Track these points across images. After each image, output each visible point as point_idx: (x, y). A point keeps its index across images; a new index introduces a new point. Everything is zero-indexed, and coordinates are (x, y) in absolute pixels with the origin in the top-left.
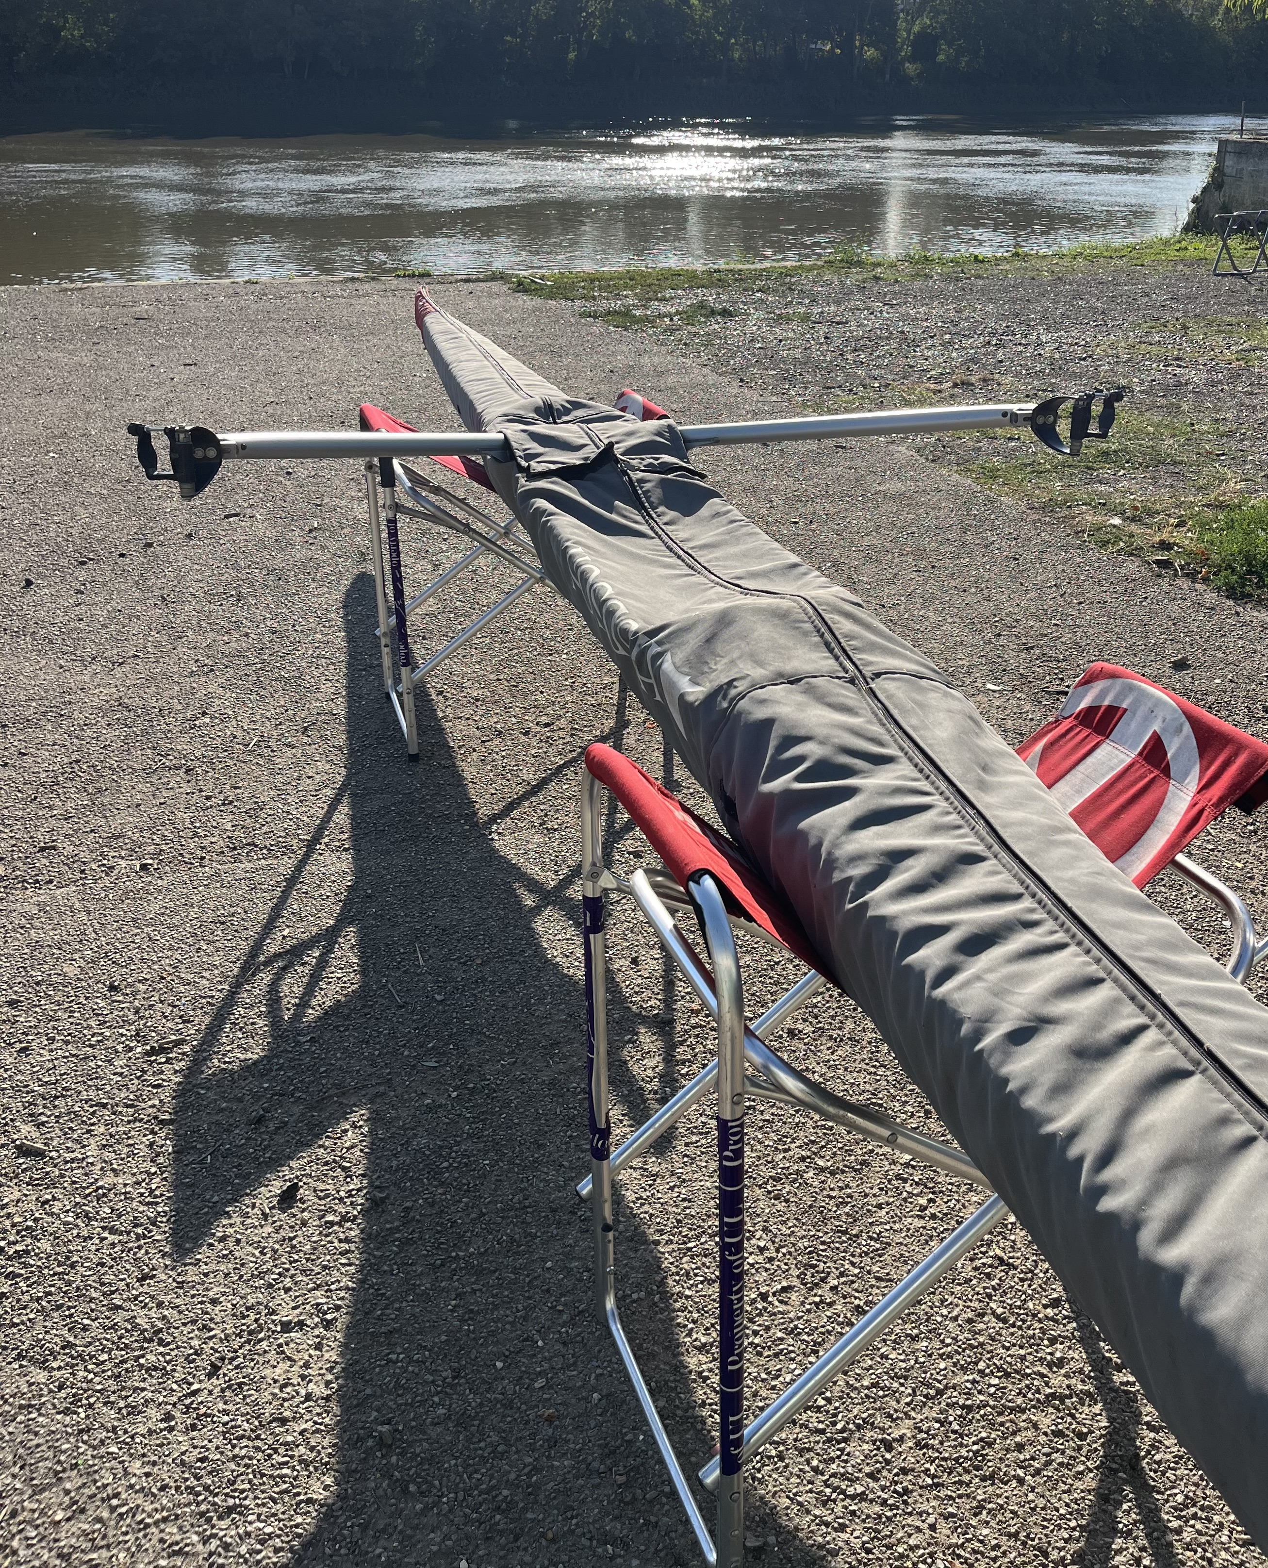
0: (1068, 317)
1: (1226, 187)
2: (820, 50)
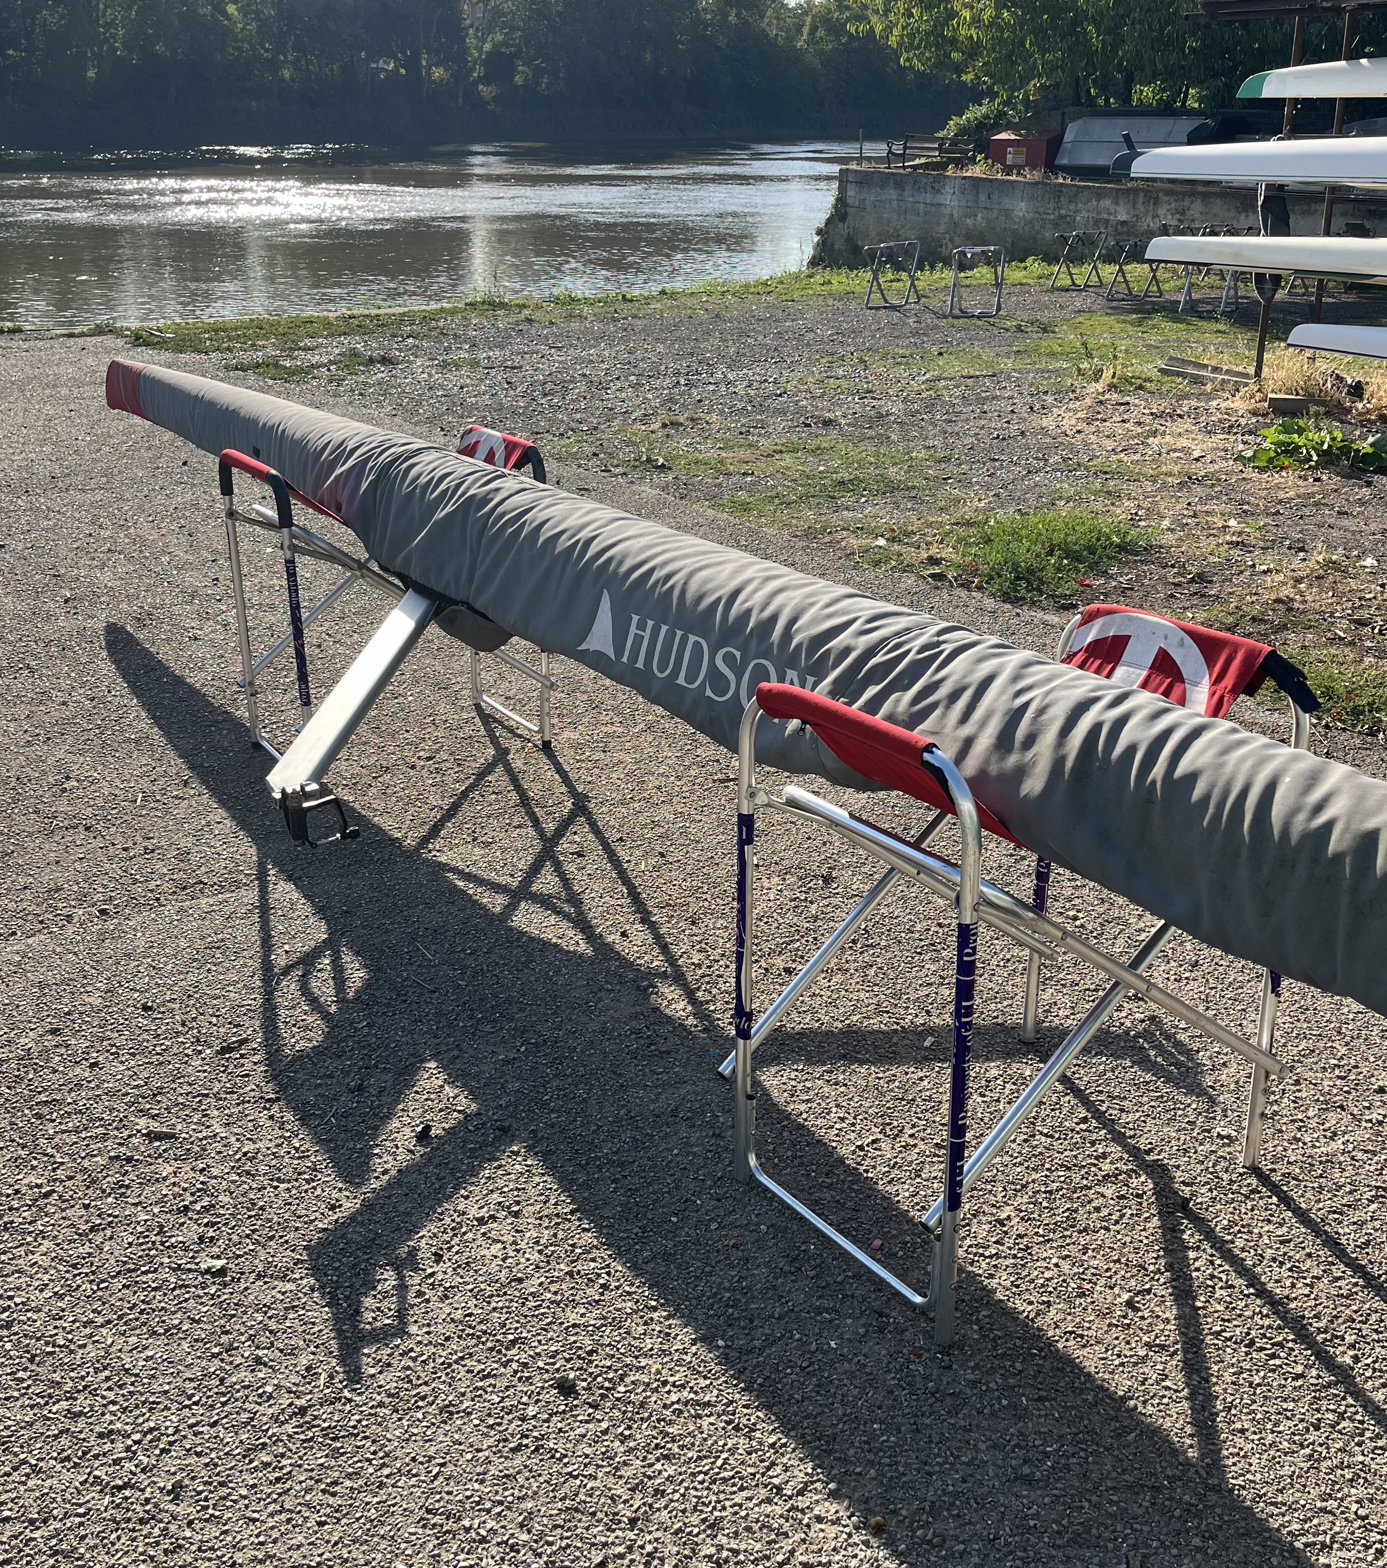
0: (744, 355)
1: (850, 218)
2: (383, 70)
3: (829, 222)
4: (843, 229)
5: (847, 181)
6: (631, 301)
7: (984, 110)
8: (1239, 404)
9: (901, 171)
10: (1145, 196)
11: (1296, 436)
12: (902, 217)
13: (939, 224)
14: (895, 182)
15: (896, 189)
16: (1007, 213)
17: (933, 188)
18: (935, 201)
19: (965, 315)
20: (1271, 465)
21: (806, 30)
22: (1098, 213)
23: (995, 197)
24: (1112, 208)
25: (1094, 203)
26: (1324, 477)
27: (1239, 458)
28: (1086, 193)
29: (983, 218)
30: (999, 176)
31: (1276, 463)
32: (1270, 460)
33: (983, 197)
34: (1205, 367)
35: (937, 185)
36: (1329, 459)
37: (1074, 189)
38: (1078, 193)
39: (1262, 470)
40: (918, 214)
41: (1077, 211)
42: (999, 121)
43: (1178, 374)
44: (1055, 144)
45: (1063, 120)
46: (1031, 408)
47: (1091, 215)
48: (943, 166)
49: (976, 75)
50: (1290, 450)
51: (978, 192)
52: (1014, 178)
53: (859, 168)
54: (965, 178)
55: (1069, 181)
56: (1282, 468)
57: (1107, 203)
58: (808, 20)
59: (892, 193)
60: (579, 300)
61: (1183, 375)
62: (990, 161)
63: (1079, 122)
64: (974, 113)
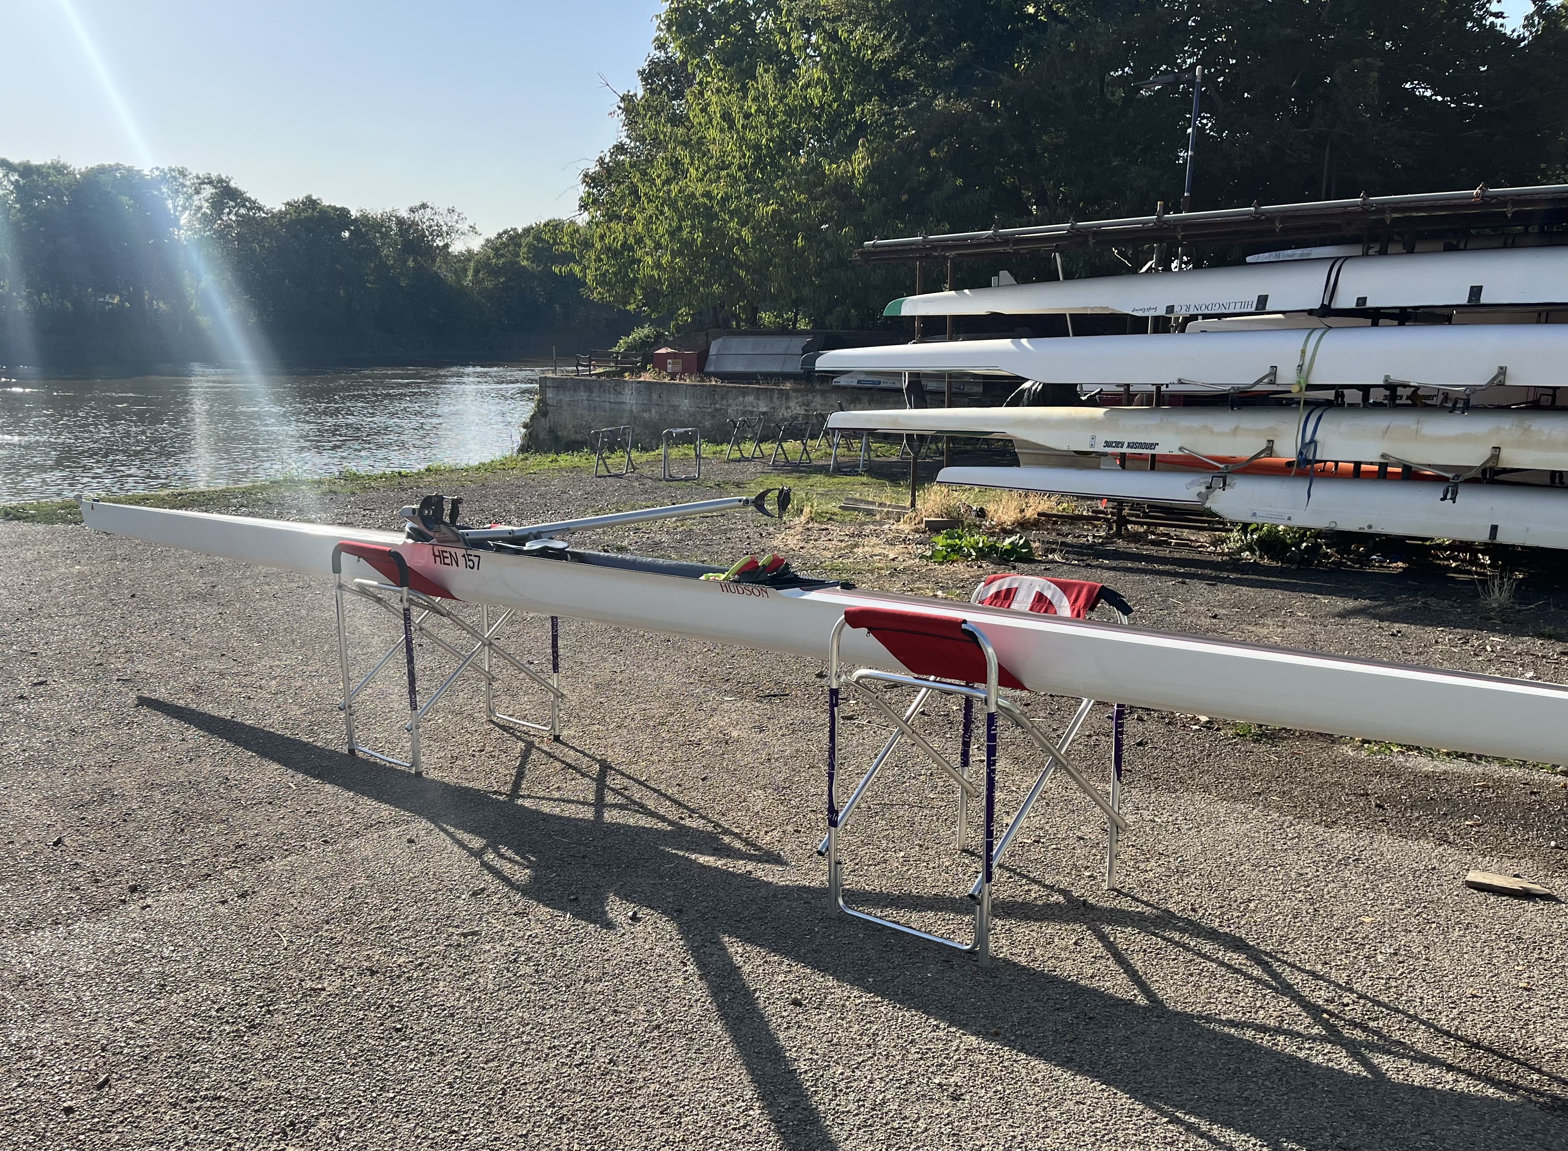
1: (550, 414)
2: (108, 303)
3: (532, 418)
4: (545, 423)
5: (546, 386)
6: (406, 476)
7: (646, 331)
8: (905, 527)
9: (589, 378)
10: (779, 393)
11: (957, 540)
12: (592, 413)
13: (622, 418)
14: (585, 386)
15: (586, 391)
16: (675, 408)
17: (615, 390)
18: (617, 400)
19: (672, 479)
20: (945, 560)
21: (470, 273)
22: (745, 406)
23: (664, 396)
24: (755, 402)
25: (741, 399)
26: (984, 565)
27: (922, 557)
28: (734, 391)
29: (656, 412)
30: (666, 380)
31: (948, 558)
32: (945, 557)
33: (655, 396)
34: (873, 503)
35: (618, 388)
36: (983, 554)
37: (725, 389)
38: (727, 392)
39: (941, 563)
40: (605, 410)
41: (729, 405)
42: (660, 339)
43: (855, 509)
44: (703, 357)
45: (707, 339)
46: (761, 534)
47: (739, 408)
48: (621, 374)
49: (637, 305)
50: (956, 550)
51: (651, 393)
52: (677, 381)
53: (554, 376)
54: (640, 382)
55: (719, 383)
56: (953, 562)
57: (750, 399)
58: (472, 264)
59: (583, 395)
60: (363, 477)
61: (858, 510)
62: (657, 369)
63: (720, 340)
64: (640, 333)
